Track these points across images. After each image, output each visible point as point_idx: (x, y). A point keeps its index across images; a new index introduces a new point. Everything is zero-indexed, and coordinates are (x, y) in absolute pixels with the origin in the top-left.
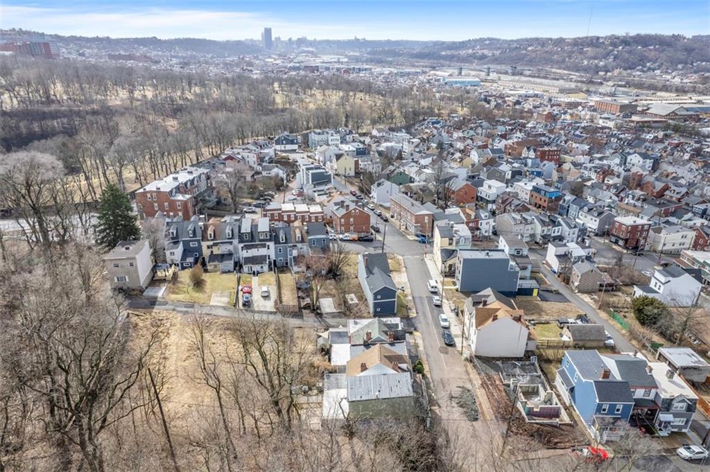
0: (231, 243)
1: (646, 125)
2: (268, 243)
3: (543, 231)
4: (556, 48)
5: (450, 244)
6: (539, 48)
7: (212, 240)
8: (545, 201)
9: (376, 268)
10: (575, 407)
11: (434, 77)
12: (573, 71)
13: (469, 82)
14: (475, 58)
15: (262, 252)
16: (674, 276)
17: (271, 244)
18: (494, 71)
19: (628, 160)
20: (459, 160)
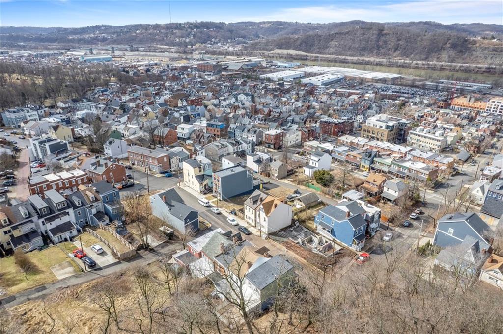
0: (32, 221)
1: (233, 76)
2: (67, 211)
3: (234, 150)
4: (155, 31)
5: (200, 171)
6: (144, 31)
7: (8, 225)
8: (218, 132)
9: (172, 201)
10: (336, 240)
11: (72, 56)
12: (171, 46)
13: (104, 59)
14: (98, 40)
15: (65, 219)
16: (321, 156)
17: (71, 211)
18: (117, 50)
19: (238, 98)
20: (144, 115)
